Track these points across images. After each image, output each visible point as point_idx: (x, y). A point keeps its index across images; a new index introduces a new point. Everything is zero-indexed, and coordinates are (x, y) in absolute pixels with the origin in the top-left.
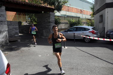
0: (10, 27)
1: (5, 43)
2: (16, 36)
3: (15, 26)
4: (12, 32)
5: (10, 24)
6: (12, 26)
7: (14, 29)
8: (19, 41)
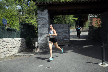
0: (59, 30)
1: (45, 46)
2: (65, 40)
3: (65, 29)
4: (61, 35)
5: (59, 27)
6: (61, 29)
7: (64, 33)
8: (66, 45)
